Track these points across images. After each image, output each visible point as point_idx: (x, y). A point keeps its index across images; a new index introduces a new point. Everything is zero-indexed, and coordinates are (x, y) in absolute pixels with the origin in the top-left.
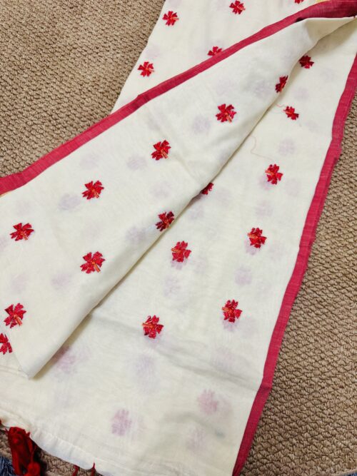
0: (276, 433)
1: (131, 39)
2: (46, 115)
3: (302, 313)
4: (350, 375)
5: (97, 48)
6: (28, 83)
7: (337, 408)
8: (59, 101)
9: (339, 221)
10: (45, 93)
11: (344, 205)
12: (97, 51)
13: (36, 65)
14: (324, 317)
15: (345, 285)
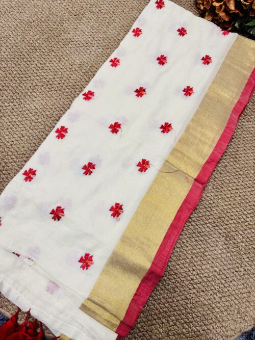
0: (153, 313)
1: (110, 41)
2: (45, 81)
3: (186, 237)
4: (210, 285)
5: (87, 44)
6: (38, 59)
7: (197, 305)
8: (55, 73)
9: (223, 182)
10: (48, 67)
11: (228, 172)
12: (86, 45)
13: (45, 48)
14: (201, 243)
15: (218, 224)
